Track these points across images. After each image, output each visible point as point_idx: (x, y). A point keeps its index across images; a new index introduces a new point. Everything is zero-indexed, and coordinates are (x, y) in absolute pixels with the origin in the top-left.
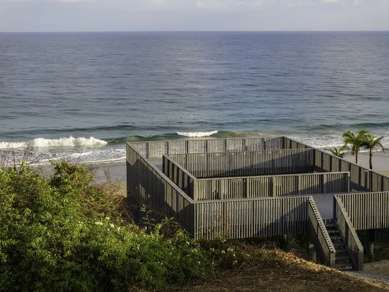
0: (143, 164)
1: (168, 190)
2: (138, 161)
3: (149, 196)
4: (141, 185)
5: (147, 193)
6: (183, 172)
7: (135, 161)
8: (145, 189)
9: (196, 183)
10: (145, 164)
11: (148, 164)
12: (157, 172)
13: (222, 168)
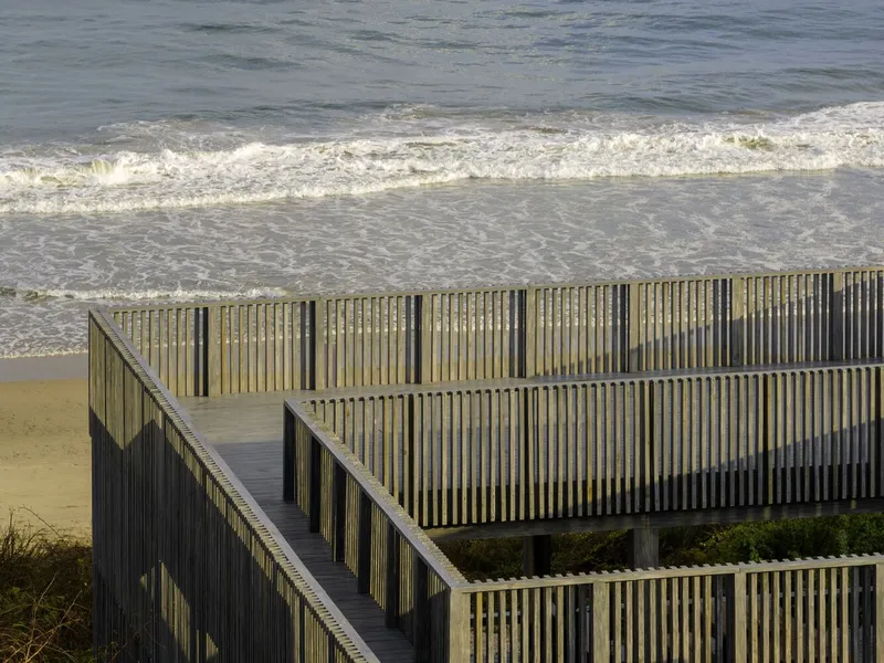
0: (180, 462)
1: (309, 648)
2: (149, 430)
3: (211, 648)
4: (170, 572)
5: (199, 623)
6: (391, 527)
7: (137, 429)
8: (191, 602)
9: (459, 607)
10: (190, 462)
11: (205, 471)
12: (252, 531)
13: (602, 471)
